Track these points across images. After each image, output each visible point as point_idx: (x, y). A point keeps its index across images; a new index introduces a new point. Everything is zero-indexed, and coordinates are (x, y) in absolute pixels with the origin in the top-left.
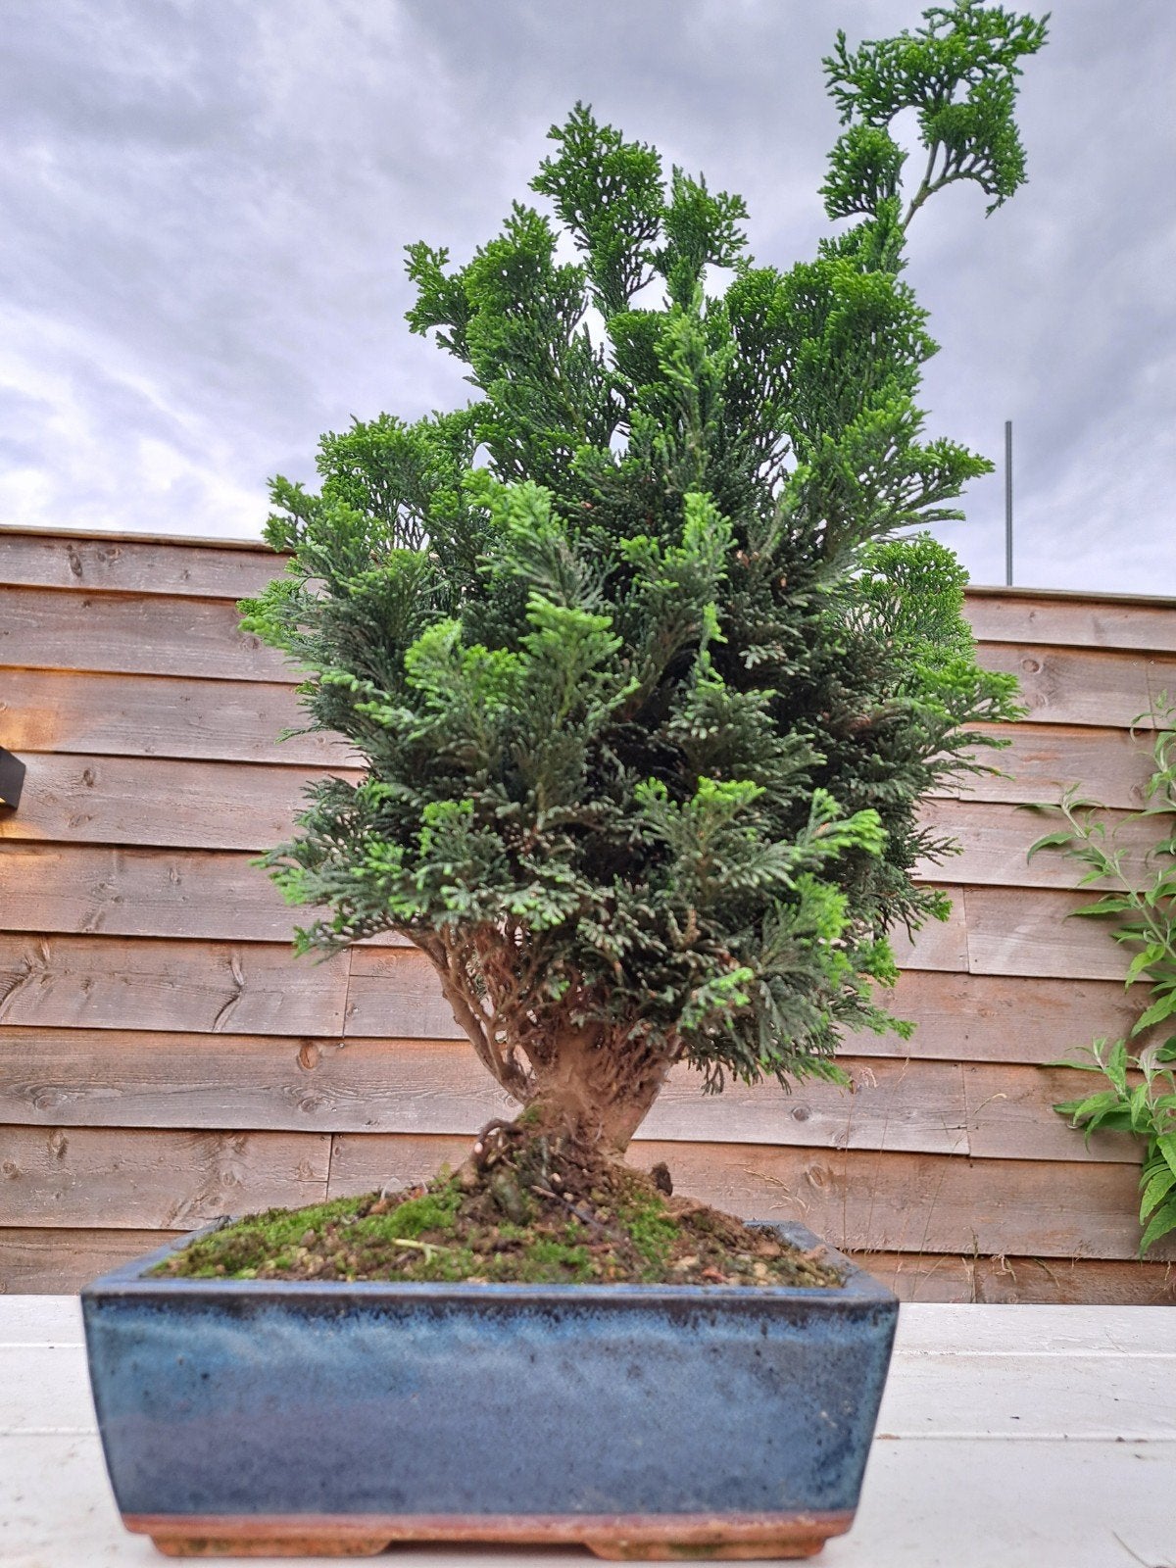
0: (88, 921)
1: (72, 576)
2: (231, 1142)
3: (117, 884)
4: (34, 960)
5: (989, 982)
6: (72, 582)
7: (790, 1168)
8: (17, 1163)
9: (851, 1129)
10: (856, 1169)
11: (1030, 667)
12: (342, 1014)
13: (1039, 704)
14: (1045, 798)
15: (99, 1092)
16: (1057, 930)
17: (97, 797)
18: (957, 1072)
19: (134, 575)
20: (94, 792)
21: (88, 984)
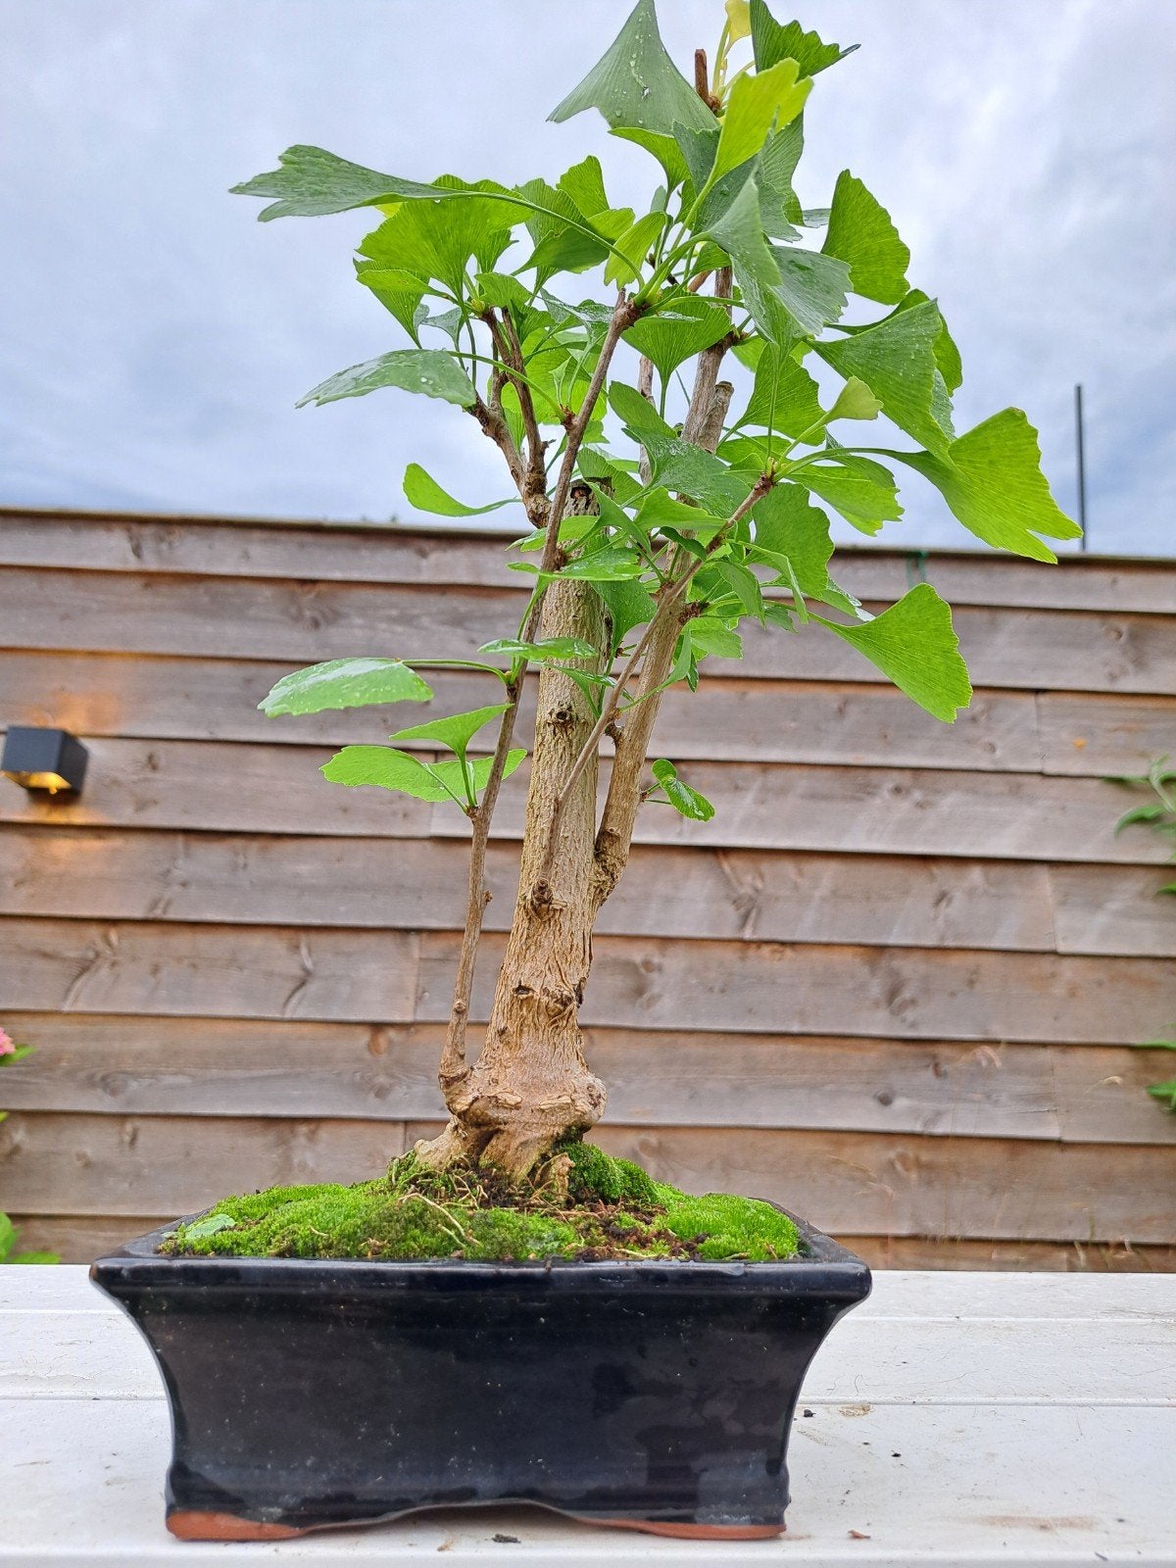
0: (154, 905)
1: (132, 558)
2: (303, 1129)
3: (183, 869)
4: (101, 946)
5: (1078, 962)
6: (133, 564)
7: (875, 1155)
8: (89, 1151)
9: (939, 1114)
10: (942, 1156)
11: (1114, 635)
12: (412, 997)
13: (1124, 672)
14: (1132, 771)
15: (169, 1080)
16: (1149, 906)
17: (161, 781)
18: (1046, 1056)
19: (193, 554)
20: (158, 776)
21: (156, 970)
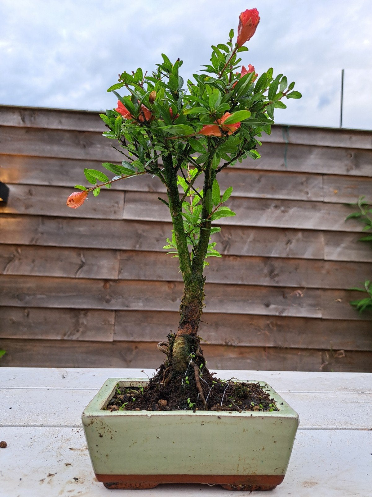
0: (32, 240)
1: (22, 122)
2: (83, 312)
3: (41, 228)
4: (15, 253)
5: (330, 263)
6: (22, 124)
7: (262, 323)
8: (14, 318)
9: (284, 310)
10: (284, 323)
11: (349, 156)
12: (117, 272)
13: (352, 169)
14: (353, 201)
15: (39, 296)
16: (354, 245)
17: (34, 199)
18: (319, 292)
19: (44, 122)
20: (32, 197)
21: (33, 261)
